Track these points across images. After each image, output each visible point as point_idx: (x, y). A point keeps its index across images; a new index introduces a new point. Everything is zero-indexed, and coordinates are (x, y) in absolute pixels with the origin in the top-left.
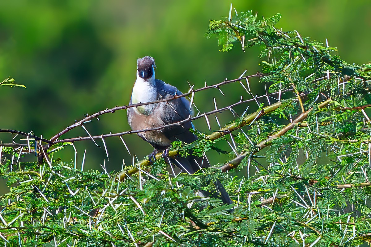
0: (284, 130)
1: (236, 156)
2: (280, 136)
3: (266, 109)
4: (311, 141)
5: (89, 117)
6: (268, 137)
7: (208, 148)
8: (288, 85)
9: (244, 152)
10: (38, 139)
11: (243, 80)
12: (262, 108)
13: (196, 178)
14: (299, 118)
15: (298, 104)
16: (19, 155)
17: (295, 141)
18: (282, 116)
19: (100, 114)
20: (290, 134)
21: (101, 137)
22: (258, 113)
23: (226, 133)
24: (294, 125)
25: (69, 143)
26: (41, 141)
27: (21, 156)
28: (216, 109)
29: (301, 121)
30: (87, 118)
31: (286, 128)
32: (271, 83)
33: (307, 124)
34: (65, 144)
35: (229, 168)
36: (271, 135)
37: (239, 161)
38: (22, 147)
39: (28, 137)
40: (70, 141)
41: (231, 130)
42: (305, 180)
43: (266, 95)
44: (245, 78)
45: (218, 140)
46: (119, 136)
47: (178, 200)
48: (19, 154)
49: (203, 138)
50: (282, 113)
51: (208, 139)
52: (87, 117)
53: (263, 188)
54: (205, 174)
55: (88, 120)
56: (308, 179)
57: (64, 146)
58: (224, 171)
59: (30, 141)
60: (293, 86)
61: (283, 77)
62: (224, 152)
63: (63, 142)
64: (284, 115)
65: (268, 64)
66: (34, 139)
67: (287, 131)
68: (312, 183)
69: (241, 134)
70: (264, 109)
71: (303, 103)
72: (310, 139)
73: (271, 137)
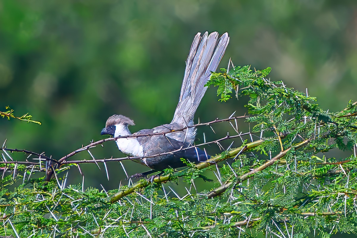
0: (264, 165)
1: (220, 186)
2: (262, 170)
3: (248, 145)
4: (289, 177)
5: (94, 143)
6: (250, 171)
7: (196, 176)
8: (270, 126)
9: (228, 182)
10: (48, 160)
11: (232, 120)
12: (245, 144)
13: (185, 203)
14: (279, 156)
15: (278, 143)
16: (31, 173)
17: (275, 177)
18: (263, 152)
19: (104, 141)
20: (270, 170)
21: (103, 160)
22: (242, 148)
23: (211, 164)
24: (273, 162)
25: (75, 164)
26: (50, 161)
27: (32, 173)
28: (205, 142)
29: (279, 158)
30: (92, 144)
31: (267, 163)
32: (255, 123)
33: (285, 161)
34: (70, 164)
35: (214, 196)
36: (252, 168)
37: (224, 190)
38: (33, 165)
39: (40, 157)
40: (77, 163)
41: (217, 162)
42: (276, 208)
43: (249, 133)
44: (234, 119)
45: (205, 169)
46: (119, 161)
48: (30, 171)
49: (191, 167)
50: (263, 150)
51: (196, 168)
52: (93, 143)
53: (235, 210)
54: (194, 200)
56: (279, 206)
57: (70, 167)
58: (210, 198)
59: (41, 160)
60: (275, 128)
61: (266, 119)
62: (209, 180)
64: (265, 152)
65: (254, 106)
66: (45, 159)
67: (267, 166)
68: (281, 210)
69: (226, 166)
70: (247, 145)
71: (283, 143)
72: (289, 176)
73: (253, 170)
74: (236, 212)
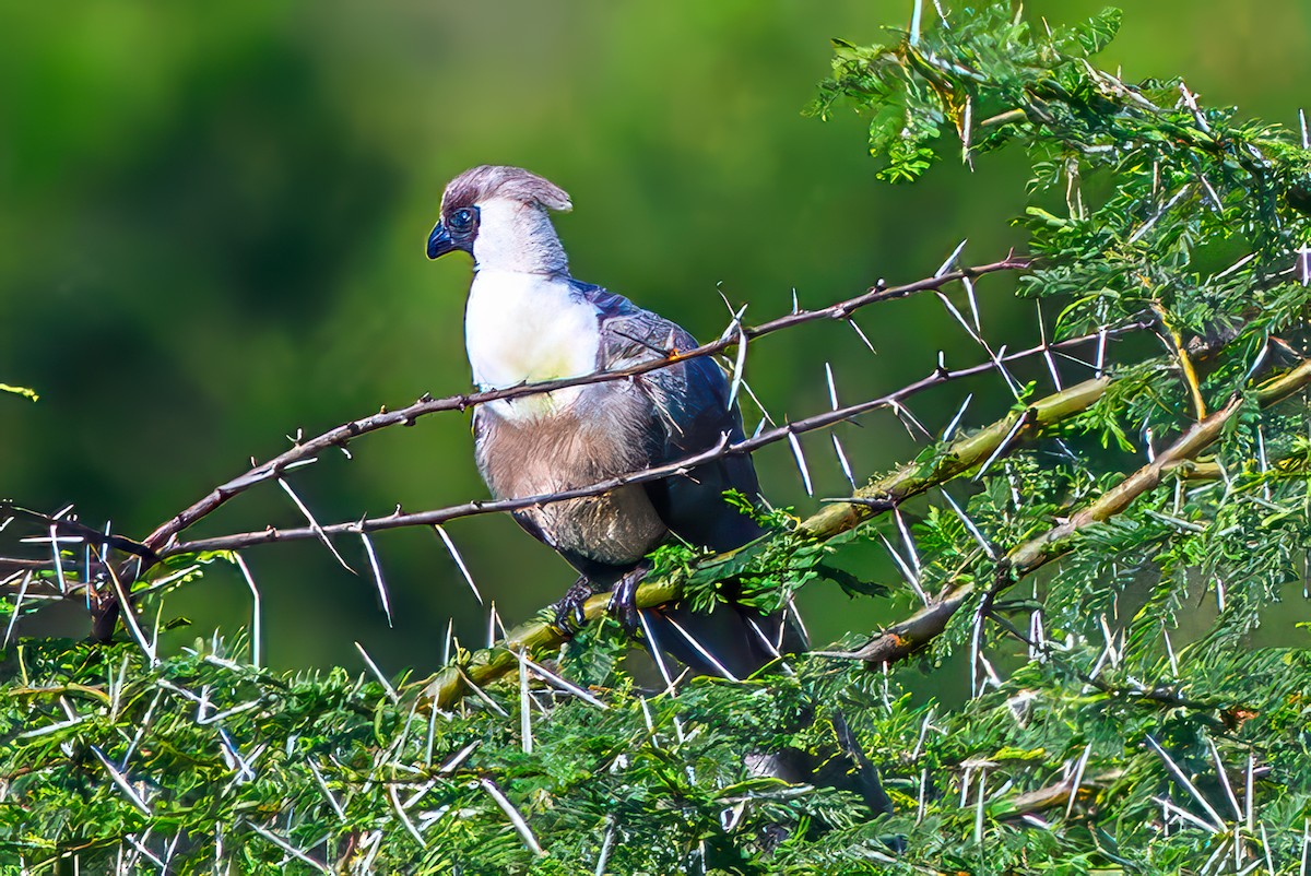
0: (1120, 491)
1: (920, 604)
2: (1106, 517)
3: (1043, 407)
4: (1238, 534)
5: (308, 446)
6: (1056, 525)
7: (802, 571)
8: (1136, 304)
9: (954, 587)
10: (97, 540)
11: (953, 286)
12: (1028, 401)
13: (756, 695)
14: (1184, 443)
15: (1181, 386)
16: (17, 608)
17: (1169, 536)
18: (1112, 437)
19: (355, 430)
20: (1150, 509)
21: (357, 527)
22: (1009, 425)
23: (877, 509)
24: (1162, 474)
25: (225, 554)
26: (105, 546)
27: (22, 610)
28: (835, 406)
29: (1191, 454)
30: (298, 448)
31: (1133, 483)
32: (1065, 298)
33: (1219, 466)
34: (205, 558)
35: (892, 655)
36: (1064, 514)
37: (937, 624)
38: (26, 573)
39: (53, 528)
40: (232, 547)
41: (900, 496)
42: (1202, 712)
43: (1042, 347)
44: (961, 278)
45: (843, 538)
46: (433, 522)
47: (678, 796)
48: (12, 601)
49: (779, 531)
50: (1112, 425)
51: (803, 534)
52: (301, 443)
53: (1014, 743)
54: (797, 681)
55: (307, 455)
56: (1215, 704)
57: (203, 567)
58: (873, 665)
59: (61, 546)
60: (1158, 309)
61: (1116, 272)
62: (870, 589)
63: (198, 550)
64: (1120, 434)
65: (1052, 219)
66: (80, 539)
67: (1132, 496)
68: (1230, 720)
69: (941, 514)
70: (1035, 405)
71: (1201, 379)
72: (1234, 527)
73: (1066, 521)
74: (1018, 752)
